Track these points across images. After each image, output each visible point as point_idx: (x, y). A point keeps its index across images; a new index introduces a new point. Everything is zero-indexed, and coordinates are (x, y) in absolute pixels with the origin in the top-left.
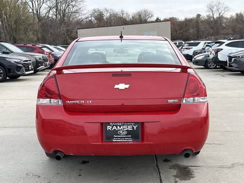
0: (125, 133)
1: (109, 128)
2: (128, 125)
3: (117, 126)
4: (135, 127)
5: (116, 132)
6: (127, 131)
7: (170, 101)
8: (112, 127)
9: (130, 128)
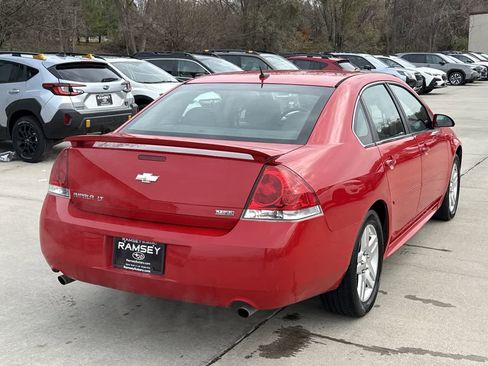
0: (143, 257)
1: (121, 245)
2: (148, 245)
3: (131, 244)
4: (157, 250)
5: (129, 254)
6: (146, 254)
7: (220, 212)
8: (126, 245)
9: (149, 250)
